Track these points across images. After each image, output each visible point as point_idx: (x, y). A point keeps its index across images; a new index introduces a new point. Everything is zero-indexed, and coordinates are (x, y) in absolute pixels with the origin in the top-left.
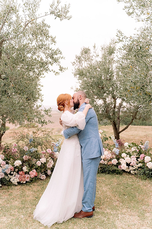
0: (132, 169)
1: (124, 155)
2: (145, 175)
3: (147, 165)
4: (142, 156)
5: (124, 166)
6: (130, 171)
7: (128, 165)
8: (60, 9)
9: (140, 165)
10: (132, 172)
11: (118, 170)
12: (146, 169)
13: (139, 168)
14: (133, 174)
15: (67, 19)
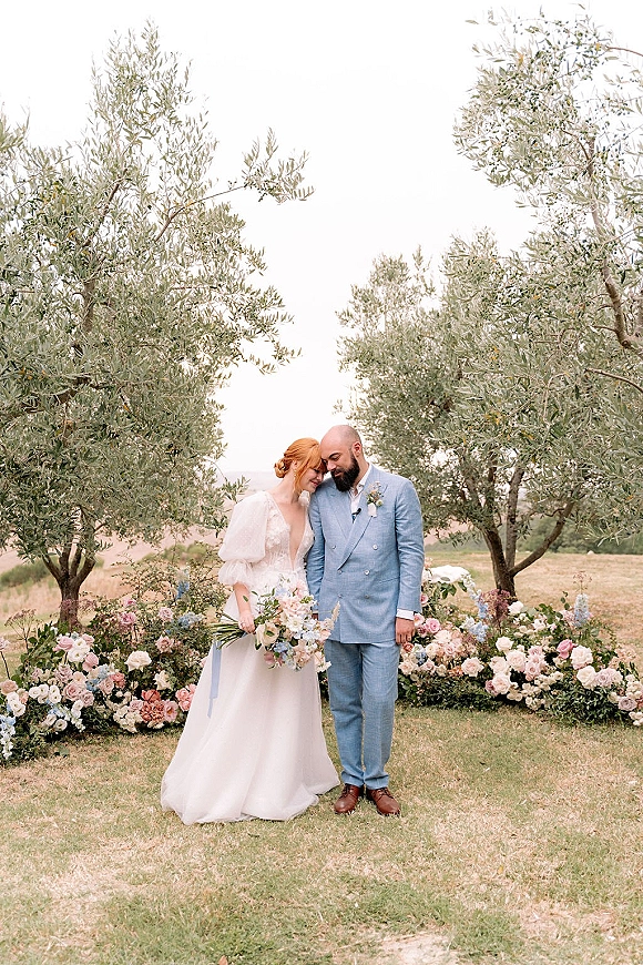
0: (531, 693)
1: (503, 643)
2: (574, 711)
3: (579, 676)
4: (565, 645)
5: (501, 683)
6: (524, 699)
7: (518, 677)
8: (276, 172)
9: (555, 676)
10: (529, 702)
11: (481, 697)
12: (575, 690)
13: (553, 687)
14: (535, 707)
15: (298, 197)
